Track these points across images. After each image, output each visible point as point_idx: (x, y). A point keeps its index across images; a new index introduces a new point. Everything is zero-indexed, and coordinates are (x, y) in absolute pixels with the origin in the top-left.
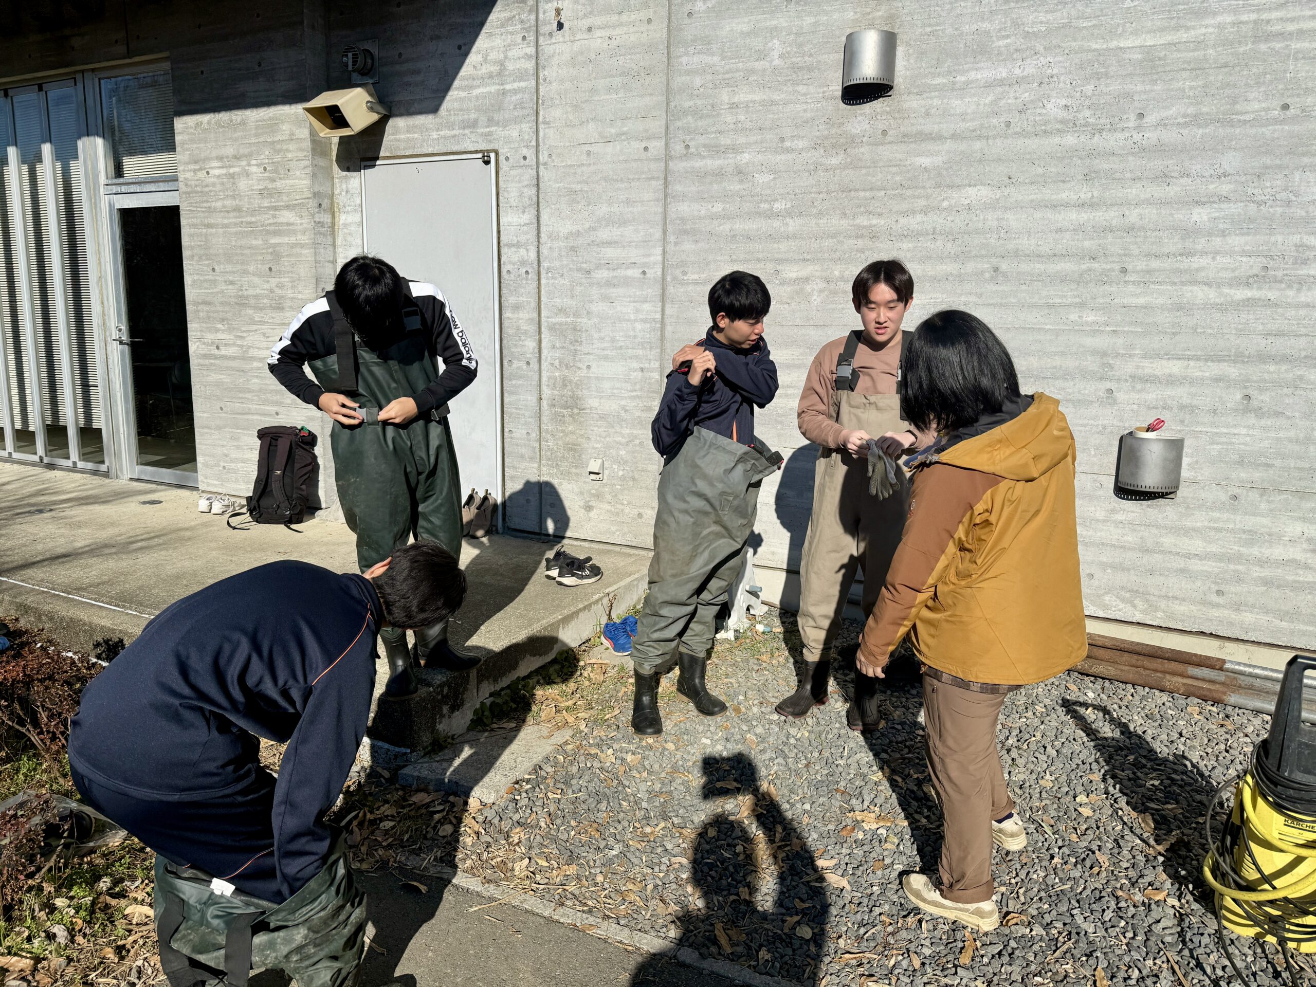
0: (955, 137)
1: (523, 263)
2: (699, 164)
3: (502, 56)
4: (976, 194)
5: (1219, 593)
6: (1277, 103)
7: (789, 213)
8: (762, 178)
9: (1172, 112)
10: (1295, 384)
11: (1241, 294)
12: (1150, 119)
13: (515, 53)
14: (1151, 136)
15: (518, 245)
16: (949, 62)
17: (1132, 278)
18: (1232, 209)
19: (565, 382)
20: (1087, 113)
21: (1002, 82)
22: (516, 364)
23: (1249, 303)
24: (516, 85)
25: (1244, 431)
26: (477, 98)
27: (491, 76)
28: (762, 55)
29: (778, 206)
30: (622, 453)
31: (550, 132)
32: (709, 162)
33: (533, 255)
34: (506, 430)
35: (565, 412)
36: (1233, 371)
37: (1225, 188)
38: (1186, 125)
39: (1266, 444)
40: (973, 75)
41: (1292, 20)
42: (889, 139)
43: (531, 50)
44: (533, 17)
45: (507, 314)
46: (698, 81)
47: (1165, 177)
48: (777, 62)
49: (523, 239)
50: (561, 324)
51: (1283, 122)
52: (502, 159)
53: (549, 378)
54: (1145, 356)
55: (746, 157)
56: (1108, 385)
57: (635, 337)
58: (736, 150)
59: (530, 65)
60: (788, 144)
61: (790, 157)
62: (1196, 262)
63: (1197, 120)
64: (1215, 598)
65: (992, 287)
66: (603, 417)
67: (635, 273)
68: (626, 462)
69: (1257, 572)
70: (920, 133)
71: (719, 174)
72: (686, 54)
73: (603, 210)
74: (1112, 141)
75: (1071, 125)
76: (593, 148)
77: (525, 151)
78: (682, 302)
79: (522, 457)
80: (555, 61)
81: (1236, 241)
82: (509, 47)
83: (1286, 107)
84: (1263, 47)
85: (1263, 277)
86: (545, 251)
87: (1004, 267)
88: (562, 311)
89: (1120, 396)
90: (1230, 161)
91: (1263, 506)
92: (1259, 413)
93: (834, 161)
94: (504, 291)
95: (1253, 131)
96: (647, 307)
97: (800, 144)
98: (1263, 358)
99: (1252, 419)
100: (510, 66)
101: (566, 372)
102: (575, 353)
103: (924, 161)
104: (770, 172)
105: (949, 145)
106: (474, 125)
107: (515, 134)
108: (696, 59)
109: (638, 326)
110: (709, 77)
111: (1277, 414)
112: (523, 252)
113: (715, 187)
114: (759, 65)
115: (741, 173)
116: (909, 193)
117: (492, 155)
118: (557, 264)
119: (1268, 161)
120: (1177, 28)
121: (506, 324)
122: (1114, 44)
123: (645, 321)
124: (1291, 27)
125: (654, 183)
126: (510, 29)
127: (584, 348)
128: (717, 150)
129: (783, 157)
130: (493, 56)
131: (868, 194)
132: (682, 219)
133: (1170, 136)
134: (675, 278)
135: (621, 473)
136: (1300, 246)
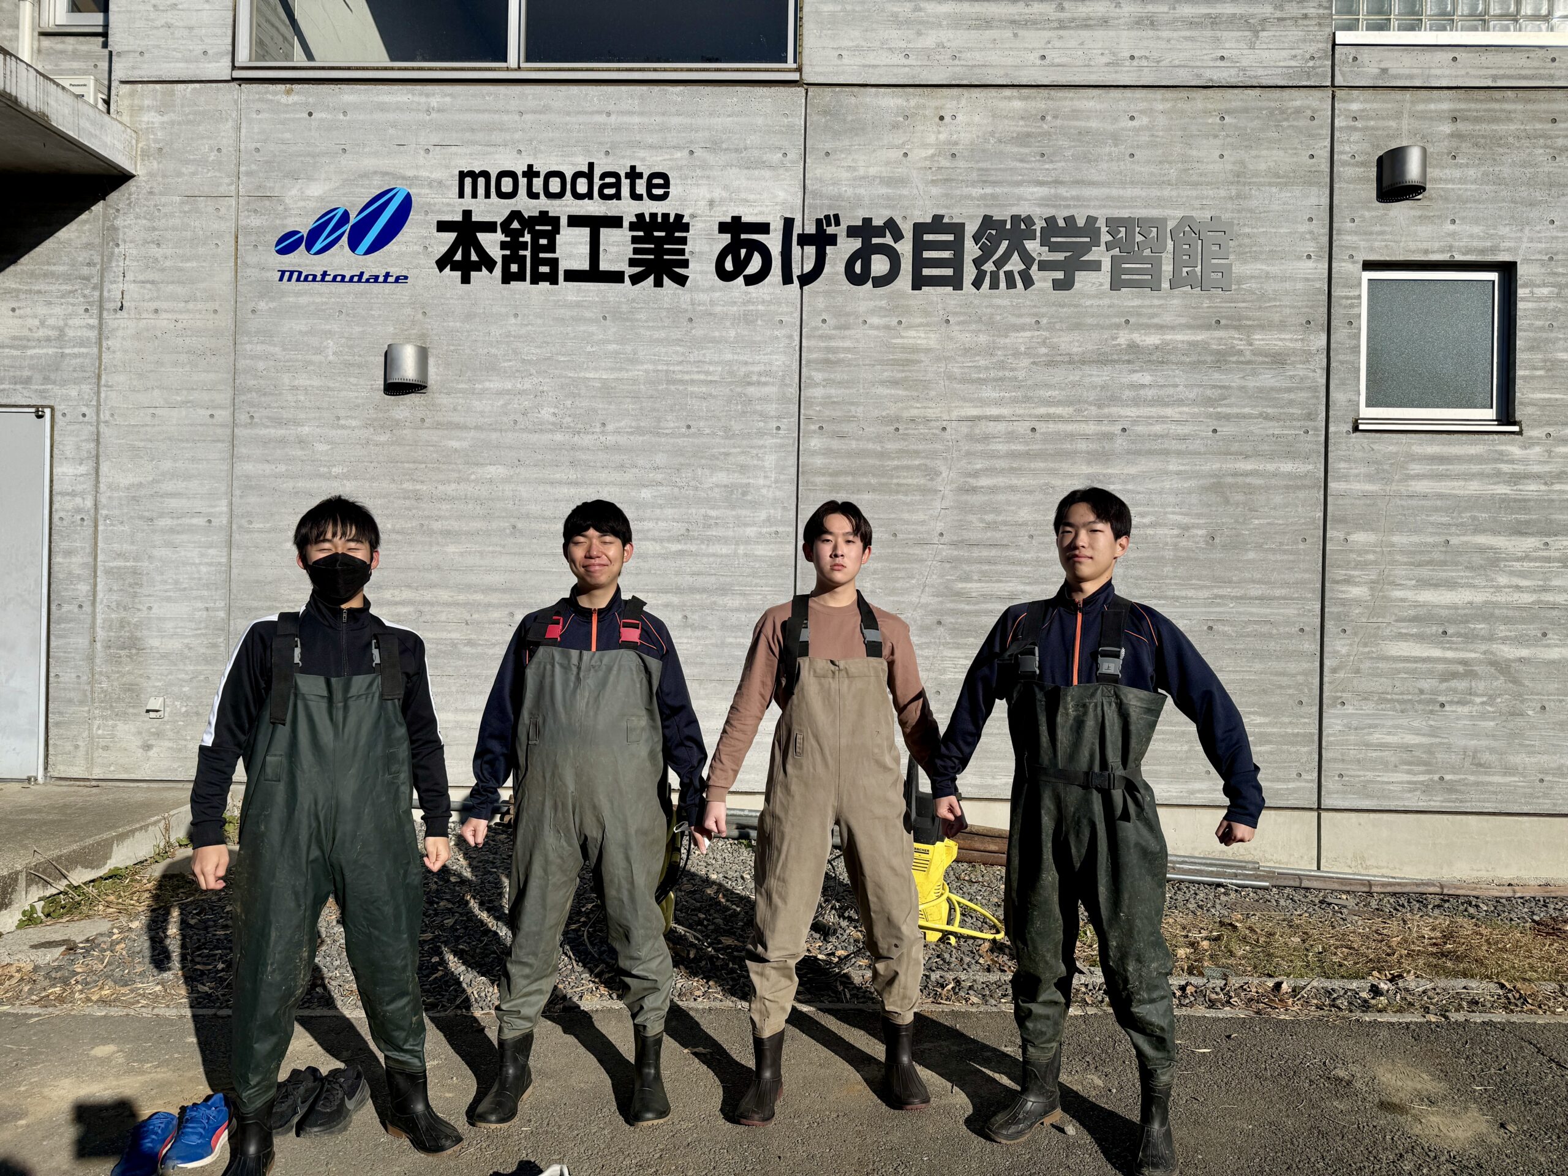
0: (477, 428)
1: (78, 510)
2: (263, 432)
3: (61, 323)
4: (493, 471)
6: (683, 424)
7: (346, 476)
8: (321, 447)
9: (622, 424)
10: (712, 607)
11: (675, 547)
12: (610, 427)
13: (76, 322)
14: (611, 439)
15: (73, 494)
16: (469, 374)
18: (664, 490)
19: (122, 624)
20: (569, 419)
21: (508, 392)
22: (66, 608)
23: (681, 553)
24: (76, 350)
26: (32, 357)
27: (48, 339)
28: (319, 351)
29: (335, 470)
30: (186, 689)
31: (113, 395)
32: (273, 431)
33: (89, 503)
34: (52, 674)
35: (122, 653)
36: (675, 600)
37: (659, 477)
38: (632, 433)
39: (699, 648)
40: (487, 384)
41: (687, 372)
42: (426, 425)
43: (94, 322)
44: (97, 294)
45: (58, 559)
46: (261, 365)
47: (622, 467)
48: (331, 358)
49: (79, 488)
50: (119, 568)
51: (688, 436)
52: (58, 415)
53: (104, 620)
55: (306, 429)
57: (200, 579)
58: (297, 423)
59: (93, 334)
60: (342, 422)
61: (345, 432)
63: (639, 431)
65: (511, 540)
66: (165, 656)
67: (200, 521)
68: (189, 698)
70: (450, 423)
71: (282, 441)
72: (250, 342)
73: (167, 465)
74: (587, 440)
75: (559, 427)
76: (158, 412)
77: (84, 410)
78: (247, 548)
79: (70, 701)
80: (120, 333)
81: (669, 512)
82: (70, 316)
83: (689, 427)
84: (672, 388)
85: (686, 536)
86: (103, 500)
87: (519, 525)
88: (120, 555)
90: (660, 459)
91: (702, 692)
92: (693, 627)
93: (383, 438)
94: (54, 537)
95: (672, 441)
96: (212, 551)
97: (354, 423)
98: (693, 590)
99: (689, 633)
100: (70, 333)
101: (123, 614)
102: (135, 595)
103: (455, 444)
104: (329, 443)
105: (472, 433)
106: (27, 381)
107: (74, 393)
108: (259, 348)
109: (204, 569)
110: (272, 363)
111: (704, 628)
112: (78, 500)
113: (279, 451)
114: (317, 358)
115: (301, 442)
116: (444, 467)
117: (48, 411)
118: (117, 512)
119: (682, 460)
120: (621, 369)
121: (55, 568)
122: (582, 375)
123: (210, 564)
124: (687, 377)
125: (220, 445)
126: (71, 300)
127: (145, 591)
128: (279, 422)
129: (339, 432)
130: (51, 321)
131: (411, 466)
132: (248, 477)
133: (623, 440)
134: (240, 527)
135: (184, 709)
136: (706, 516)
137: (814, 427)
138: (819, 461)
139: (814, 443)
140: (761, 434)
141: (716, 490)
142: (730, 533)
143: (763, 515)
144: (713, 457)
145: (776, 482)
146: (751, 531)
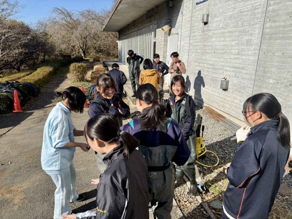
4: (214, 39)
5: (231, 107)
6: (241, 24)
9: (232, 25)
10: (240, 72)
11: (236, 56)
16: (213, 18)
17: (226, 53)
18: (236, 42)
20: (224, 26)
23: (237, 58)
24: (180, 23)
25: (235, 80)
26: (178, 25)
29: (198, 41)
32: (193, 34)
37: (236, 38)
38: (233, 28)
40: (215, 20)
42: (207, 30)
46: (193, 22)
47: (230, 37)
51: (242, 27)
52: (179, 34)
54: (227, 67)
56: (223, 71)
58: (195, 32)
61: (199, 33)
62: (233, 51)
64: (230, 108)
65: (214, 54)
67: (187, 51)
69: (235, 105)
70: (210, 30)
73: (185, 41)
74: (226, 30)
75: (223, 28)
76: (185, 32)
80: (183, 20)
81: (236, 47)
84: (241, 14)
85: (238, 54)
87: (215, 51)
89: (224, 73)
90: (237, 34)
93: (203, 34)
95: (239, 28)
98: (238, 68)
103: (210, 34)
104: (198, 36)
106: (177, 29)
107: (180, 30)
108: (193, 19)
111: (238, 78)
116: (208, 39)
119: (240, 33)
120: (233, 11)
122: (227, 14)
124: (244, 10)
125: (189, 37)
126: (180, 15)
130: (179, 19)
131: (205, 39)
133: (231, 30)
136: (242, 48)
137: (268, 20)
138: (268, 31)
139: (268, 25)
140: (256, 24)
141: (245, 41)
142: (246, 53)
143: (253, 48)
144: (246, 32)
145: (257, 38)
146: (250, 53)
